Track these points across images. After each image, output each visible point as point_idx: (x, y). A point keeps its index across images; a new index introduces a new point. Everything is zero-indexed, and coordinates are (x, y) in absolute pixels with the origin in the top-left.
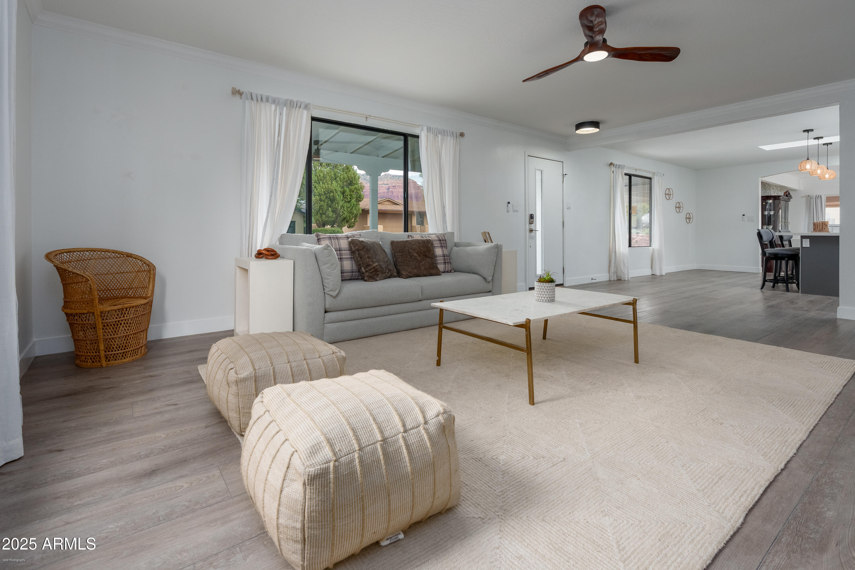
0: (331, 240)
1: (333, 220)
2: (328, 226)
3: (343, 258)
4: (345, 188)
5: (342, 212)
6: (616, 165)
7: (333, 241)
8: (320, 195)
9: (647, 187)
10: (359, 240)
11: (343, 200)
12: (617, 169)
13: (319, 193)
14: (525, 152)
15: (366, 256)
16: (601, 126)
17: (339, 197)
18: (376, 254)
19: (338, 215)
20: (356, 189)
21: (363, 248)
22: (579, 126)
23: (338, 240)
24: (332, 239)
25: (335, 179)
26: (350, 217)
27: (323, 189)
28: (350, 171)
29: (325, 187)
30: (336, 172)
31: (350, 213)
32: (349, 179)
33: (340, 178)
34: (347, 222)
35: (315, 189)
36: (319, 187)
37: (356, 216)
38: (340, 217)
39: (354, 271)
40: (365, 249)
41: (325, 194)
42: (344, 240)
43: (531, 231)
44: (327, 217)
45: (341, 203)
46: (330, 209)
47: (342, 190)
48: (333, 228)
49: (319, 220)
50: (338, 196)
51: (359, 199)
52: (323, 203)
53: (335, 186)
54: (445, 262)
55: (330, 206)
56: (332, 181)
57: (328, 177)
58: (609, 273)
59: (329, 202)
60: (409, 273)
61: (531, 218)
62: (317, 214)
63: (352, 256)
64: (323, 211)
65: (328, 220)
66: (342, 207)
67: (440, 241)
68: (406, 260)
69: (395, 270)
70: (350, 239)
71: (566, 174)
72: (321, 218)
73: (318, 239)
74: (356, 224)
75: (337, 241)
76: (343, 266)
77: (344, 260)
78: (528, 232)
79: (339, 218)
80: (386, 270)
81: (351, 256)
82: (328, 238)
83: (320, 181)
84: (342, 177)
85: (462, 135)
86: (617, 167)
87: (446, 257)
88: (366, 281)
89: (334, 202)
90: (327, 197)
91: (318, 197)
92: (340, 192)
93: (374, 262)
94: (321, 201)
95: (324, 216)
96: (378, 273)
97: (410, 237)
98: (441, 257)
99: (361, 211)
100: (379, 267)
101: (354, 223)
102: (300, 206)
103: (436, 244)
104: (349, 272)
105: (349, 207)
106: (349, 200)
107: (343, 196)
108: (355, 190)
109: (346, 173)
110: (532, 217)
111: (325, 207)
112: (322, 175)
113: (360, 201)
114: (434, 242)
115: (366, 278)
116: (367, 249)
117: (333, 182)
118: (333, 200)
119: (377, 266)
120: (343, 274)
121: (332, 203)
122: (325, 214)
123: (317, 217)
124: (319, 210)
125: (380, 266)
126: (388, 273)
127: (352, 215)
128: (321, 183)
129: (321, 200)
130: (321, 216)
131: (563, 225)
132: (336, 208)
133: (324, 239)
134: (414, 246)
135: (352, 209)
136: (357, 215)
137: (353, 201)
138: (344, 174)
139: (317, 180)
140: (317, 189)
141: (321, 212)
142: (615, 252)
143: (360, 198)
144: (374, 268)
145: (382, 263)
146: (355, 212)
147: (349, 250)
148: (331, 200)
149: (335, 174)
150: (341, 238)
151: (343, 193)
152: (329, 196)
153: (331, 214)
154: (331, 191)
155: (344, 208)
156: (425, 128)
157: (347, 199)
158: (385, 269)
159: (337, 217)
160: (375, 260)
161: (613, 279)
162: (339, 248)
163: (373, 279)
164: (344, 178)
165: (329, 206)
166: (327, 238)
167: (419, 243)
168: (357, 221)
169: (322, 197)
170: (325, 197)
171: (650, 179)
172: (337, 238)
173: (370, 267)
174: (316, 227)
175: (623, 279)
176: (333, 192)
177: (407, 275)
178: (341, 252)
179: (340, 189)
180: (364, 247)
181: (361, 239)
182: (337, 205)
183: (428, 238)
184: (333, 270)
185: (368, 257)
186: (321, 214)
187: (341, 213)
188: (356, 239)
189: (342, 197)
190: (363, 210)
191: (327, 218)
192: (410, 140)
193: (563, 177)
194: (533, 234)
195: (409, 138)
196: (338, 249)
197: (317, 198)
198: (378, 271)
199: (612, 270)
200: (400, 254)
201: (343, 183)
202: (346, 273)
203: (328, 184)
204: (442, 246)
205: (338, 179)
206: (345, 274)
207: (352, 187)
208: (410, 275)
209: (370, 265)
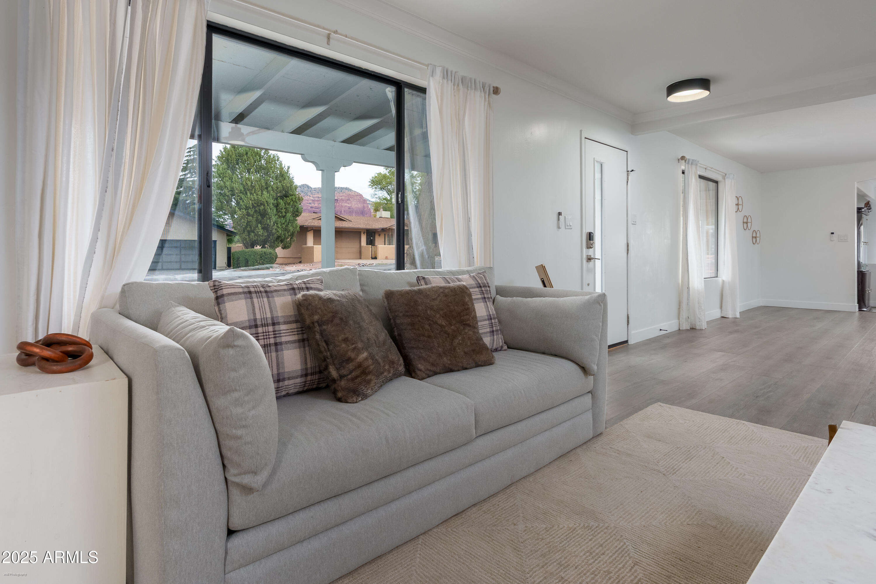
0: (251, 298)
1: (264, 240)
2: (258, 246)
3: (281, 343)
4: (279, 200)
5: (276, 229)
6: (689, 160)
7: (255, 300)
8: (247, 208)
9: (712, 193)
10: (320, 298)
11: (276, 215)
12: (690, 166)
13: (246, 206)
14: (581, 131)
15: (340, 338)
16: (712, 87)
17: (271, 211)
18: (360, 327)
19: (270, 234)
20: (292, 200)
21: (334, 317)
22: (673, 89)
23: (268, 297)
24: (254, 295)
25: (267, 188)
26: (285, 236)
27: (251, 202)
28: (285, 179)
29: (254, 198)
30: (268, 180)
31: (286, 230)
32: (283, 189)
33: (272, 188)
34: (282, 241)
35: (241, 201)
36: (246, 199)
37: (292, 235)
38: (273, 235)
39: (309, 371)
40: (337, 321)
41: (254, 207)
42: (283, 295)
43: (589, 259)
44: (255, 235)
45: (274, 218)
46: (259, 225)
47: (276, 202)
48: (264, 250)
49: (246, 239)
50: (271, 209)
51: (297, 213)
52: (251, 218)
53: (267, 197)
54: (493, 331)
55: (260, 223)
56: (262, 191)
57: (257, 187)
58: (679, 319)
59: (259, 217)
60: (433, 365)
61: (590, 240)
62: (244, 231)
63: (305, 336)
64: (251, 227)
65: (257, 239)
66: (276, 222)
67: (481, 287)
68: (424, 336)
69: (401, 361)
70: (299, 296)
71: (633, 170)
72: (249, 237)
73: (217, 298)
74: (293, 244)
75: (265, 300)
76: (283, 363)
77: (283, 346)
78: (585, 261)
79: (271, 237)
80: (384, 366)
81: (300, 337)
82: (244, 293)
83: (248, 192)
84: (274, 187)
85: (496, 91)
86: (690, 163)
87: (493, 321)
88: (340, 400)
89: (265, 217)
90: (256, 211)
91: (244, 210)
92: (273, 204)
93: (358, 351)
94: (248, 216)
95: (253, 234)
96: (369, 377)
97: (422, 282)
98: (485, 320)
99: (298, 228)
100: (370, 361)
101: (290, 243)
102: (223, 222)
103: (476, 294)
104: (297, 377)
105: (284, 224)
106: (284, 214)
107: (277, 210)
108: (292, 203)
109: (280, 182)
110: (590, 237)
111: (254, 223)
112: (249, 183)
113: (297, 216)
114: (471, 290)
115: (340, 395)
116: (341, 319)
117: (264, 192)
118: (264, 214)
119: (366, 359)
120: (281, 384)
121: (263, 218)
122: (254, 232)
123: (244, 235)
124: (246, 227)
125: (371, 356)
126: (389, 372)
127: (288, 232)
128: (248, 194)
129: (248, 214)
130: (249, 235)
131: (628, 250)
132: (268, 225)
133: (232, 297)
134: (437, 302)
135: (287, 226)
136: (294, 232)
137: (289, 215)
138: (277, 183)
139: (243, 189)
140: (243, 201)
141: (249, 229)
142: (688, 288)
143: (297, 211)
144: (360, 365)
145: (375, 350)
146: (291, 229)
147: (296, 322)
148: (261, 215)
149: (266, 183)
150: (276, 291)
151: (277, 206)
152: (259, 209)
153: (261, 232)
154: (261, 204)
155: (277, 224)
156: (439, 71)
157: (282, 213)
158: (382, 364)
159: (268, 236)
160: (360, 345)
161: (684, 328)
162: (272, 318)
163: (358, 396)
164: (278, 188)
165: (258, 222)
166: (240, 293)
167: (446, 296)
168: (294, 241)
169: (250, 211)
170: (253, 210)
171: (716, 182)
172: (266, 292)
173: (351, 366)
174: (242, 248)
175: (698, 328)
176: (264, 205)
177: (428, 370)
178: (277, 328)
179: (272, 201)
180: (335, 314)
181: (325, 294)
182: (268, 221)
183: (458, 283)
184: (254, 408)
185: (346, 340)
186: (249, 232)
187: (274, 231)
188: (313, 296)
189: (275, 211)
190: (302, 227)
191: (256, 237)
192: (408, 94)
193: (628, 175)
194: (591, 263)
195: (406, 90)
196: (270, 321)
197: (243, 212)
198: (370, 373)
199: (684, 315)
200: (409, 320)
201: (277, 194)
202: (289, 379)
203: (257, 195)
204: (485, 298)
205: (270, 189)
206: (286, 383)
207: (288, 200)
208: (434, 369)
209: (349, 360)
